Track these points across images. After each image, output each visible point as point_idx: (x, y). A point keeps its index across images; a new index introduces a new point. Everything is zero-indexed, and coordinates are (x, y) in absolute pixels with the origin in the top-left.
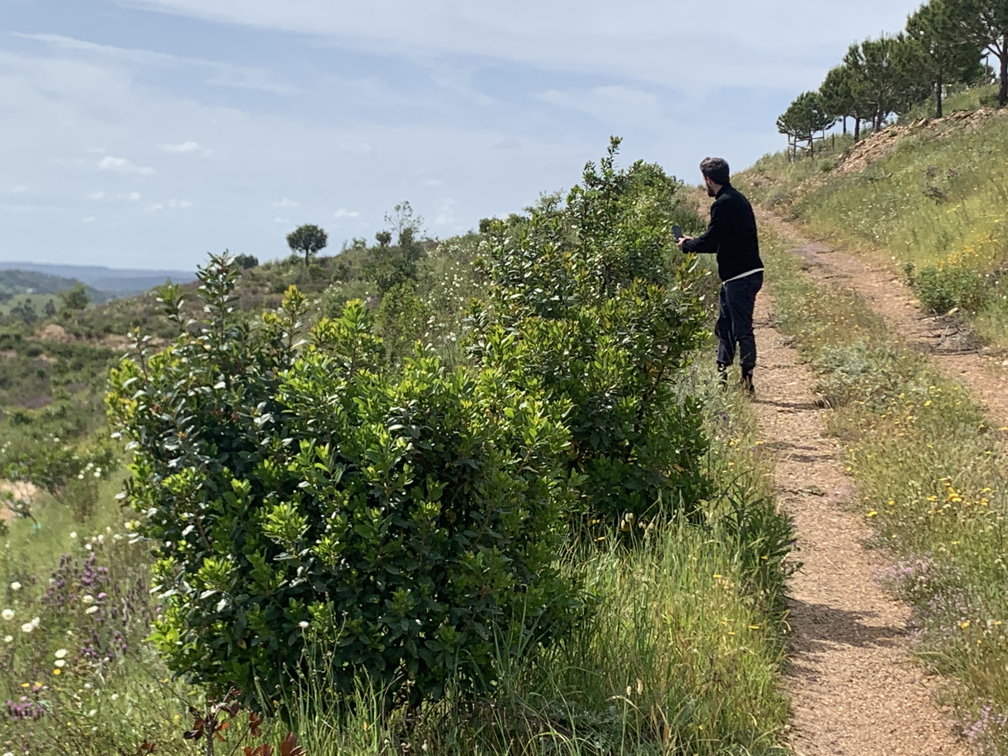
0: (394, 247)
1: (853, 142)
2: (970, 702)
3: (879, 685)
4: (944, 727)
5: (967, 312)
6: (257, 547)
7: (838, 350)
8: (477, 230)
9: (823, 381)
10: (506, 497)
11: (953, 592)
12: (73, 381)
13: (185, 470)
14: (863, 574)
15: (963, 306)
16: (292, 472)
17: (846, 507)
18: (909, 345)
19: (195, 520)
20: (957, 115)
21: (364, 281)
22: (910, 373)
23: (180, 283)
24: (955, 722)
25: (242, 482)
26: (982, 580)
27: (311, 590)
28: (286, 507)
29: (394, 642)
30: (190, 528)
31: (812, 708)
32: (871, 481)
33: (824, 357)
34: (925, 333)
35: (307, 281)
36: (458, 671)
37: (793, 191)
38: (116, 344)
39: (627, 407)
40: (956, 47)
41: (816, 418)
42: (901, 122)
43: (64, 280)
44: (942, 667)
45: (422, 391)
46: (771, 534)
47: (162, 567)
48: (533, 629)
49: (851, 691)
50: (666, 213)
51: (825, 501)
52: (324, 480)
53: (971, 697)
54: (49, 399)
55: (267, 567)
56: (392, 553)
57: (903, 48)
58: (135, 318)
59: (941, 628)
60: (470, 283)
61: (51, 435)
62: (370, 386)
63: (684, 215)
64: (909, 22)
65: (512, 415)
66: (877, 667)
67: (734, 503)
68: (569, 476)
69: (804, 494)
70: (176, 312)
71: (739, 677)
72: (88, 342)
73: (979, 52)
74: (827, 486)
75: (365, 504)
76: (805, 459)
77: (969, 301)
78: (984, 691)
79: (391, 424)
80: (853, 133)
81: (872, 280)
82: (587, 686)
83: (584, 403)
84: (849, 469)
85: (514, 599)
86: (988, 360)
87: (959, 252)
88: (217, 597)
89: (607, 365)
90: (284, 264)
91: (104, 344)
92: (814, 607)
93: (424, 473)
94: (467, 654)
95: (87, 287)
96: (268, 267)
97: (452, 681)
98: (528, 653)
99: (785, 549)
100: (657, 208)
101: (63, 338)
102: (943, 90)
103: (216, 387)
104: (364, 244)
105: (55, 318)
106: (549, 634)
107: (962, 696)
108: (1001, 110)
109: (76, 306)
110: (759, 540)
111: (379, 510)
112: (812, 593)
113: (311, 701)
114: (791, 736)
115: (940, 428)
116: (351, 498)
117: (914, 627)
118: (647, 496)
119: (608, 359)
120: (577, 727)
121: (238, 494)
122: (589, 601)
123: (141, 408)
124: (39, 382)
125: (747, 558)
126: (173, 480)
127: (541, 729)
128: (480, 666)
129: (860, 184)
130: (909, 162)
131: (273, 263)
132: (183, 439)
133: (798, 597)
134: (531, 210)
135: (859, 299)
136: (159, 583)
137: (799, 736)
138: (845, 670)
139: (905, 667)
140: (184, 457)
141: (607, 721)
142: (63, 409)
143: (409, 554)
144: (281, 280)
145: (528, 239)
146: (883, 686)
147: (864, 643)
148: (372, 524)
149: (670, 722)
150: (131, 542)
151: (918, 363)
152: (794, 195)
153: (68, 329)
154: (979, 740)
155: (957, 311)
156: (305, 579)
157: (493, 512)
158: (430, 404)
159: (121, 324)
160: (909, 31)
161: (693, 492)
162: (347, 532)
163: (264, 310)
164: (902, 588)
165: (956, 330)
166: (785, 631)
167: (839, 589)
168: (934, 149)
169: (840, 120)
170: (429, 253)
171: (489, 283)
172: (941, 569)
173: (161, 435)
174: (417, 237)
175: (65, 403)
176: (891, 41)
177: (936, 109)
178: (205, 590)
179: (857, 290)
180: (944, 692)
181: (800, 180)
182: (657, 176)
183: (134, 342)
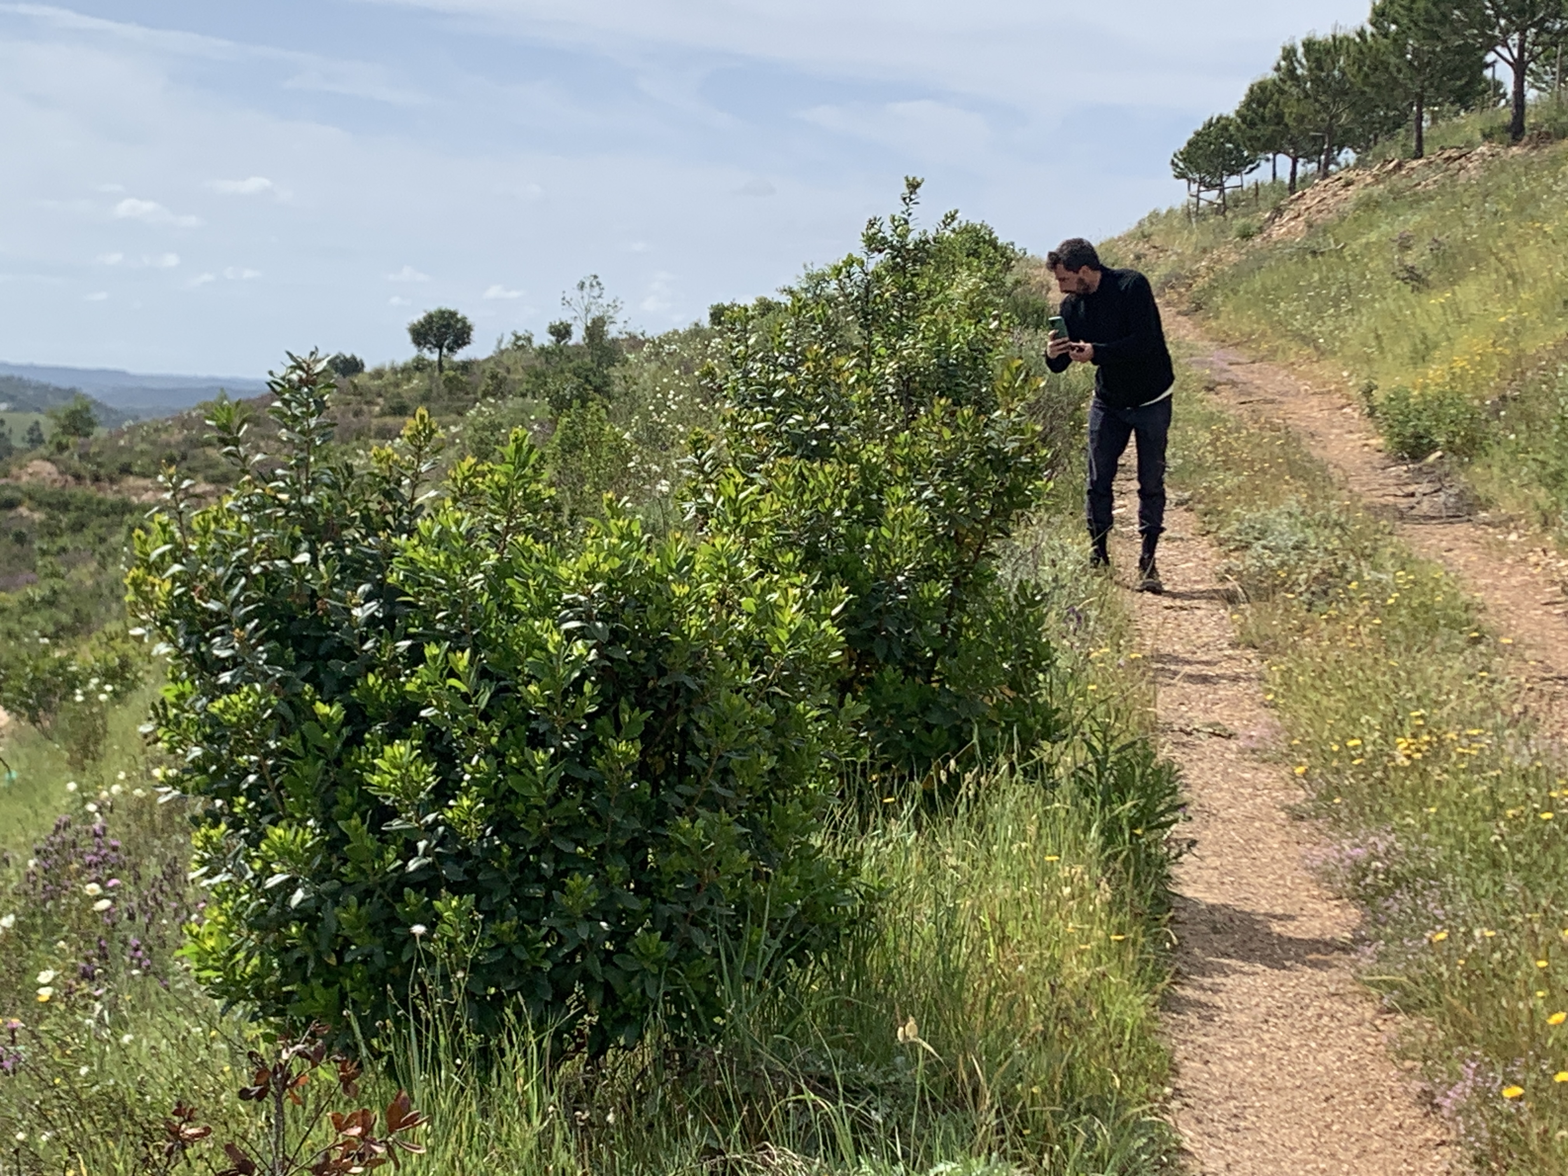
0: (577, 346)
1: (1288, 193)
2: (1447, 1053)
3: (1310, 1027)
4: (1406, 1092)
5: (1455, 459)
6: (353, 809)
7: (1258, 515)
8: (706, 322)
9: (1233, 561)
10: (742, 734)
11: (1424, 888)
12: (71, 548)
13: (246, 689)
14: (1288, 859)
15: (1451, 449)
16: (410, 692)
17: (1265, 756)
18: (1367, 508)
19: (260, 766)
20: (1446, 155)
21: (529, 399)
22: (1368, 551)
23: (243, 397)
24: (1422, 1084)
25: (331, 706)
26: (1469, 868)
27: (439, 877)
28: (402, 749)
29: (567, 956)
30: (252, 778)
31: (1207, 1062)
32: (1304, 716)
33: (1236, 525)
34: (1392, 490)
35: (440, 396)
36: (664, 1002)
37: (1194, 268)
38: (137, 491)
39: (931, 598)
40: (1446, 50)
41: (1223, 618)
42: (1361, 163)
43: (58, 389)
44: (1406, 1001)
45: (611, 570)
46: (1149, 798)
47: (208, 838)
48: (781, 936)
49: (1266, 1036)
50: (997, 300)
51: (1234, 747)
52: (462, 706)
53: (1448, 1047)
54: (33, 576)
55: (370, 842)
56: (566, 818)
57: (1365, 50)
58: (168, 452)
59: (1405, 941)
60: (692, 404)
61: (36, 633)
62: (533, 563)
63: (1027, 303)
64: (1374, 11)
65: (754, 610)
66: (1307, 1001)
67: (1091, 748)
68: (841, 704)
69: (1201, 735)
70: (236, 442)
71: (1094, 1013)
72: (93, 488)
73: (1482, 58)
74: (1236, 723)
75: (524, 743)
76: (1205, 679)
77: (1458, 440)
78: (1467, 1038)
79: (565, 620)
80: (1287, 180)
81: (1312, 407)
82: (861, 1027)
83: (866, 591)
84: (1270, 697)
85: (752, 892)
86: (1487, 533)
87: (1446, 367)
88: (290, 886)
89: (901, 533)
90: (404, 370)
91: (118, 492)
92: (1212, 908)
93: (614, 695)
94: (678, 975)
95: (94, 402)
96: (378, 374)
97: (655, 1016)
98: (773, 974)
99: (1170, 818)
100: (983, 292)
101: (55, 481)
102: (1426, 116)
103: (297, 560)
104: (529, 340)
105: (42, 450)
106: (805, 945)
107: (1435, 1045)
108: (1514, 149)
109: (77, 431)
110: (1129, 804)
111: (546, 752)
112: (1209, 886)
113: (435, 1047)
114: (1175, 1104)
115: (1411, 634)
116: (503, 734)
117: (1363, 939)
118: (959, 735)
119: (902, 524)
120: (845, 1088)
121: (324, 724)
122: (868, 897)
123: (177, 592)
124: (16, 548)
125: (1110, 832)
126: (226, 704)
127: (791, 1091)
128: (697, 993)
129: (1295, 259)
130: (1371, 226)
131: (387, 368)
132: (241, 641)
133: (1188, 893)
134: (791, 292)
135: (1291, 439)
136: (202, 863)
137: (1187, 1105)
138: (1257, 1005)
139: (1349, 1000)
140: (243, 668)
141: (892, 1079)
142: (54, 592)
143: (591, 821)
144: (399, 395)
145: (783, 337)
146: (1315, 1030)
147: (1288, 964)
148: (535, 774)
149: (989, 1081)
150: (162, 800)
151: (1378, 536)
152: (1195, 275)
153: (62, 468)
154: (1459, 1112)
155: (1441, 457)
156: (430, 859)
157: (721, 757)
158: (625, 591)
159: (146, 460)
160: (1373, 24)
161: (1031, 730)
162: (496, 786)
163: (372, 442)
164: (1348, 880)
165: (1438, 486)
166: (1168, 945)
167: (1252, 881)
168: (1411, 207)
169: (1268, 160)
170: (631, 357)
171: (723, 404)
172: (1407, 852)
173: (207, 635)
174: (613, 332)
175: (57, 584)
176: (1347, 38)
177: (1414, 144)
178: (273, 874)
179: (1289, 422)
180: (1408, 1039)
181: (1204, 251)
182: (985, 242)
183: (167, 490)
